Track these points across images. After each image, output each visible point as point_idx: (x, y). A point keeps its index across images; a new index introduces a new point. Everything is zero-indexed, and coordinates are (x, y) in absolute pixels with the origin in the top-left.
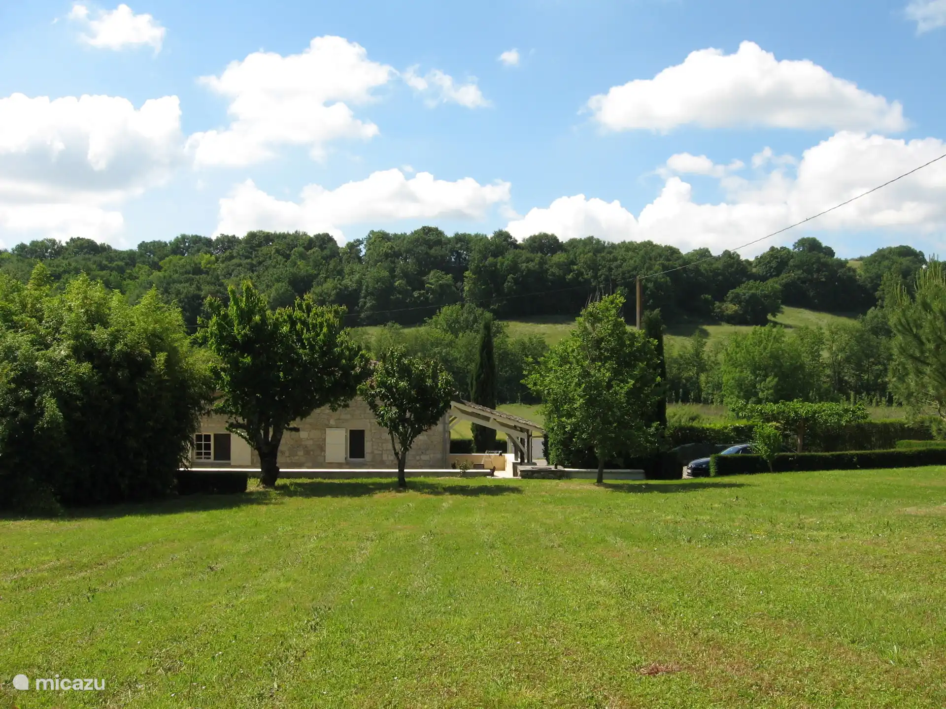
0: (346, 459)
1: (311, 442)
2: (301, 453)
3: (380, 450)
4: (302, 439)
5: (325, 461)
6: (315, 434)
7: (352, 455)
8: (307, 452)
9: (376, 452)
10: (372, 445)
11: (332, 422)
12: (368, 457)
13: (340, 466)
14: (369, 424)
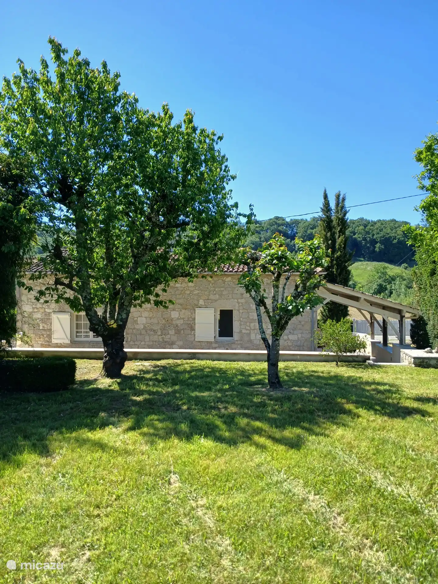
0: (215, 337)
1: (181, 322)
2: (172, 332)
3: (247, 330)
4: (173, 318)
5: (195, 340)
6: (186, 314)
7: (221, 334)
8: (178, 331)
9: (244, 331)
10: (241, 325)
11: (201, 302)
12: (236, 336)
13: (209, 345)
14: (237, 305)
